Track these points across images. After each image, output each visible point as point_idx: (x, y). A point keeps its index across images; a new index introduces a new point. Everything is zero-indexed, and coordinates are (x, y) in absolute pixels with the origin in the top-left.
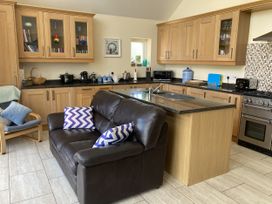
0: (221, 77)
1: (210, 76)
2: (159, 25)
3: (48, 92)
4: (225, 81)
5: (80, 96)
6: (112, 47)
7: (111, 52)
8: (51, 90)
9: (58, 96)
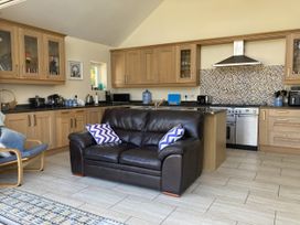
0: (179, 96)
1: (170, 96)
2: (112, 51)
3: (29, 117)
4: (184, 99)
5: (59, 120)
6: (75, 69)
7: (75, 74)
8: (32, 114)
9: (39, 121)
